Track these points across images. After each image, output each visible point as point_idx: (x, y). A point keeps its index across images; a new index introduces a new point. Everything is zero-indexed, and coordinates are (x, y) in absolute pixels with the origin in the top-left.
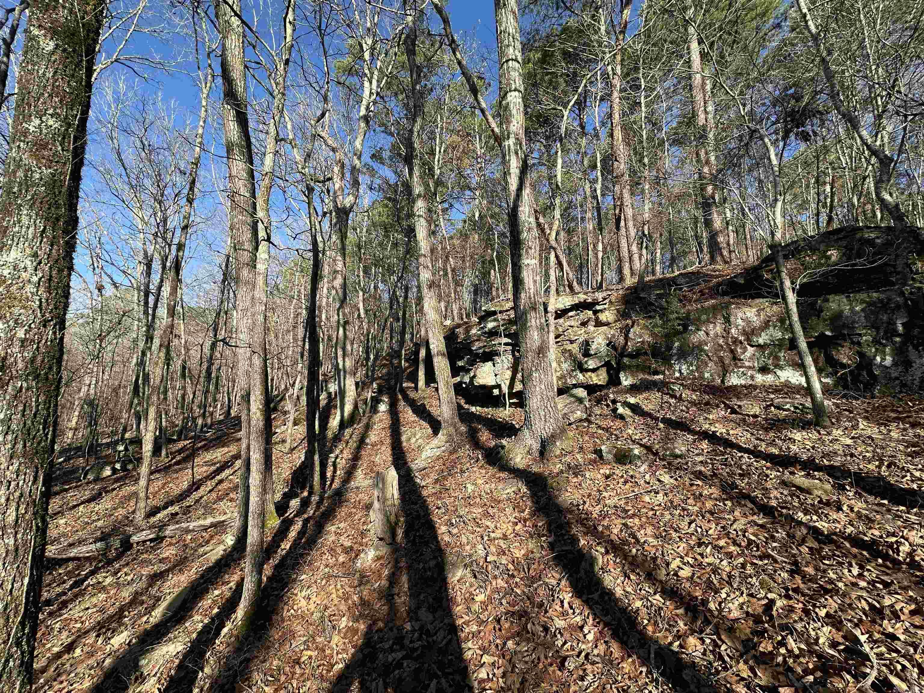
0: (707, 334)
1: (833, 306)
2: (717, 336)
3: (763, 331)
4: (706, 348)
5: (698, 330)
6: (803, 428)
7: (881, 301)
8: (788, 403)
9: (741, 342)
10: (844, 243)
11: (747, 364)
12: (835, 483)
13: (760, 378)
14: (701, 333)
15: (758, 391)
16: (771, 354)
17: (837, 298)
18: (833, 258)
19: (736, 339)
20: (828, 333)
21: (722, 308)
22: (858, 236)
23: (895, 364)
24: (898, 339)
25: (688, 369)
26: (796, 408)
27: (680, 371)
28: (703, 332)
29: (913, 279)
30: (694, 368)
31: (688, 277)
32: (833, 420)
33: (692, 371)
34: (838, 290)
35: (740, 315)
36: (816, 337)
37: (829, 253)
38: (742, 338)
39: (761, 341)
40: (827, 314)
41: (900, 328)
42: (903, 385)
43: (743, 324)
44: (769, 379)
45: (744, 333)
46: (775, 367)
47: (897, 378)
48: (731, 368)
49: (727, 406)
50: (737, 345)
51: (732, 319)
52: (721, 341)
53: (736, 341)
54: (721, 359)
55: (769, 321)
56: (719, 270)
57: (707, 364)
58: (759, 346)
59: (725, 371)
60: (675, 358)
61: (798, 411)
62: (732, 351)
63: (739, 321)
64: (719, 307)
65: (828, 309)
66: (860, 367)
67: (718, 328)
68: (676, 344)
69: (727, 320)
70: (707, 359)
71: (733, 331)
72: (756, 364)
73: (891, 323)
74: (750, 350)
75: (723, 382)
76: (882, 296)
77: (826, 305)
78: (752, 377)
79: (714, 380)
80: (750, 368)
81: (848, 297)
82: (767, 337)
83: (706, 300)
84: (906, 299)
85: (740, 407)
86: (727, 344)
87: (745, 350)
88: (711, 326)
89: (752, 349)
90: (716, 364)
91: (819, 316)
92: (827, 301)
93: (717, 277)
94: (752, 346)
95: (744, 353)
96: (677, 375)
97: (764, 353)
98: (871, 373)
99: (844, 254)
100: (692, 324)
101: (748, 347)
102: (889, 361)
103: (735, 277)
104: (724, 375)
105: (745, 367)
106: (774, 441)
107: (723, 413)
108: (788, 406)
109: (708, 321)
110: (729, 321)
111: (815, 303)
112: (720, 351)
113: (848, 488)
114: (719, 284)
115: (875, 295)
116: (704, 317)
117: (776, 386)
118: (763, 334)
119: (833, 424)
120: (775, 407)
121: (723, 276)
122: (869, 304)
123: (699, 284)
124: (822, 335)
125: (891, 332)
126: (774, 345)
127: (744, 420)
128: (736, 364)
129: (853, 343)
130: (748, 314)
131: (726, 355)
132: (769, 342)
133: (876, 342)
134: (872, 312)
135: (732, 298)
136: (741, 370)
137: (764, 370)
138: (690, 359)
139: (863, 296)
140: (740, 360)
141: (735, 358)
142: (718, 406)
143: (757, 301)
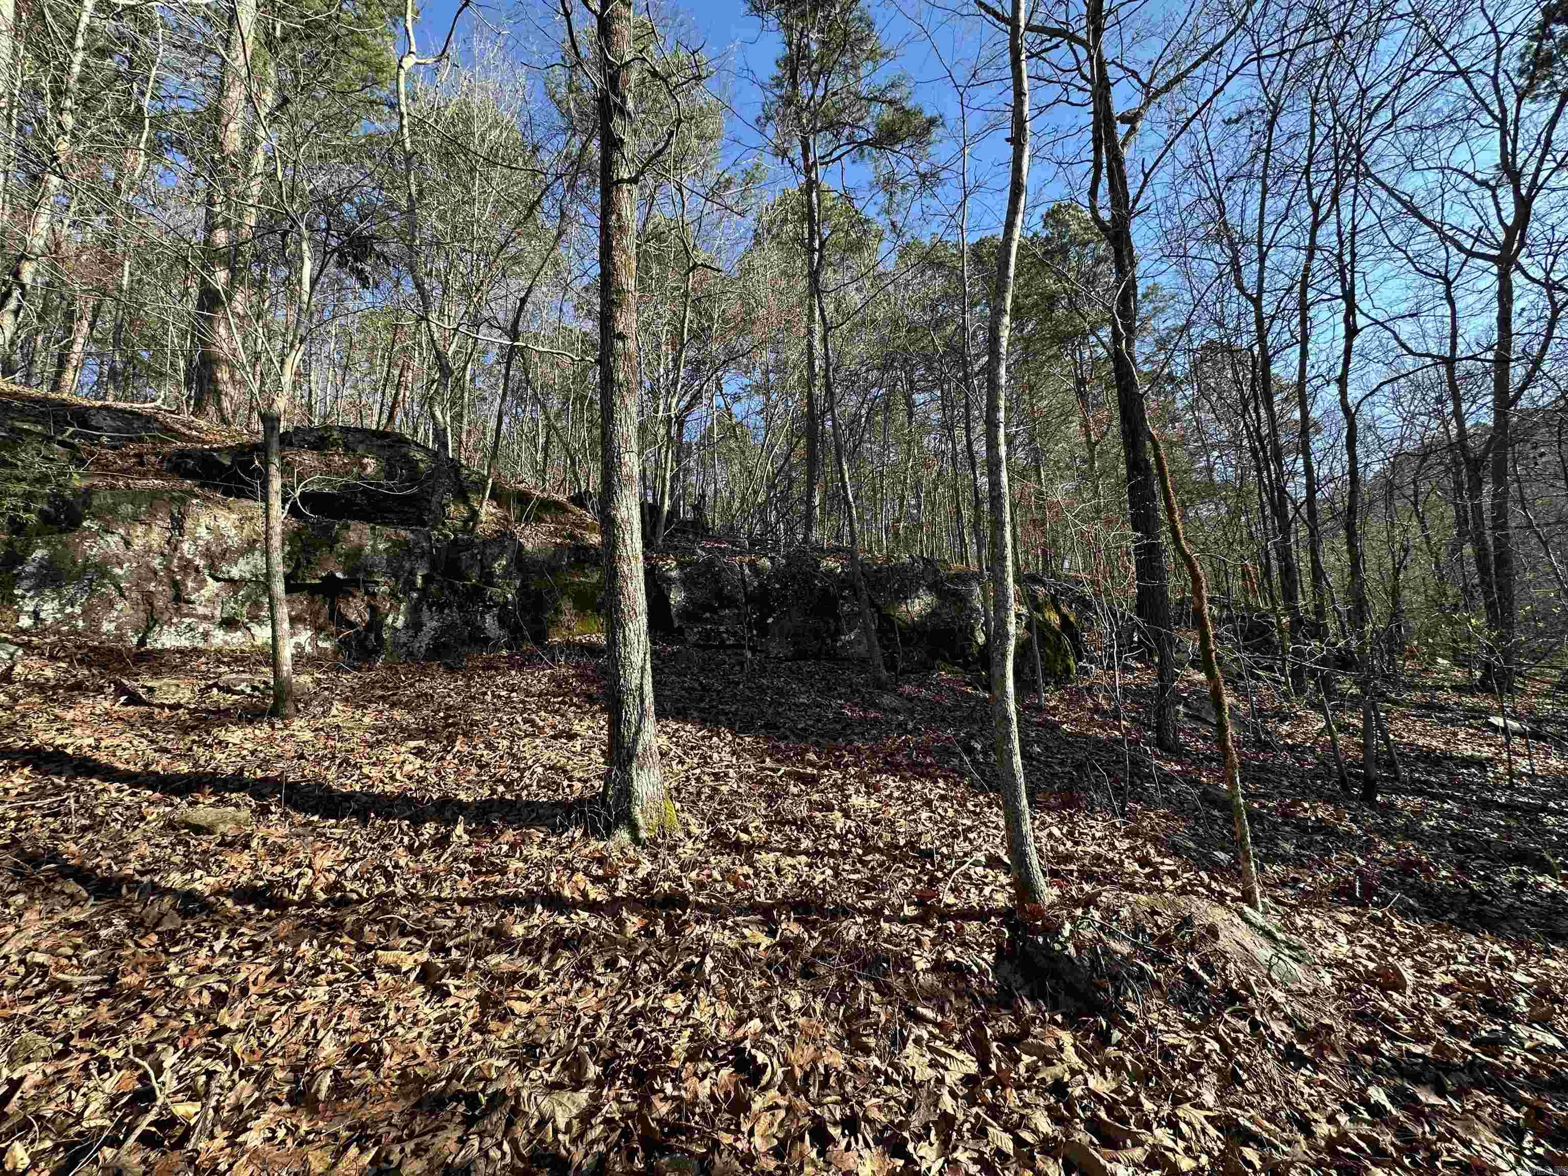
0: (128, 544)
1: (353, 536)
2: (148, 550)
3: (242, 555)
4: (117, 571)
5: (107, 531)
6: (250, 722)
7: (407, 542)
8: (243, 681)
9: (197, 570)
10: (387, 453)
11: (201, 610)
12: (258, 806)
13: (219, 637)
14: (113, 540)
15: (203, 659)
16: (248, 597)
17: (360, 526)
18: (369, 470)
19: (190, 562)
20: (339, 575)
21: (173, 499)
22: (404, 450)
23: (406, 626)
24: (415, 595)
25: (61, 611)
26: (255, 688)
27: (36, 615)
28: (117, 538)
29: (444, 524)
30: (78, 610)
31: (123, 419)
32: (300, 706)
33: (72, 616)
34: (365, 516)
35: (205, 520)
36: (322, 578)
37: (366, 460)
38: (200, 562)
39: (235, 573)
40: (342, 547)
41: (419, 581)
42: (410, 654)
43: (208, 537)
44: (237, 639)
45: (208, 554)
46: (251, 620)
47: (405, 644)
48: (166, 617)
49: (121, 690)
50: (187, 575)
51: (188, 524)
52: (156, 563)
53: (187, 566)
54: (148, 598)
55: (255, 541)
56: (199, 430)
57: (111, 605)
58: (231, 581)
59: (152, 621)
60: (26, 583)
61: (257, 693)
62: (175, 584)
63: (202, 531)
64: (166, 497)
65: (346, 540)
66: (369, 627)
67: (157, 536)
68: (38, 554)
69: (178, 525)
70: (115, 593)
71: (185, 546)
72: (217, 613)
73: (412, 573)
74: (212, 586)
75: (142, 642)
76: (411, 536)
77: (344, 533)
78: (206, 635)
79: (121, 638)
80: (205, 617)
81: (373, 529)
82: (248, 568)
83: (144, 475)
84: (431, 547)
85: (151, 690)
86: (167, 568)
87: (202, 584)
88: (140, 530)
89: (219, 584)
90: (135, 605)
91: (332, 548)
92: (348, 527)
93: (190, 439)
94: (217, 579)
95: (198, 590)
96: (25, 622)
97: (236, 593)
98: (379, 637)
99: (382, 470)
100: (95, 516)
101: (210, 580)
102: (400, 624)
103: (217, 450)
104: (149, 629)
105: (197, 616)
106: (190, 749)
107: (107, 704)
108: (242, 686)
109: (136, 519)
110: (182, 527)
111: (330, 527)
112: (149, 580)
113: (273, 808)
114: (182, 454)
115: (403, 533)
116: (127, 509)
117: (242, 651)
118: (241, 561)
119: (298, 711)
120: (220, 689)
121: (204, 442)
122: (395, 544)
123: (141, 440)
124: (332, 576)
125: (410, 585)
126: (257, 582)
127: (150, 716)
128: (178, 610)
129: (367, 593)
130: (222, 522)
131: (162, 593)
132: (248, 576)
133: (393, 595)
134: (396, 556)
135: (202, 486)
136: (187, 620)
137: (229, 624)
138: (70, 590)
139: (390, 531)
140: (189, 602)
141: (179, 598)
142: (100, 690)
143: (245, 502)
